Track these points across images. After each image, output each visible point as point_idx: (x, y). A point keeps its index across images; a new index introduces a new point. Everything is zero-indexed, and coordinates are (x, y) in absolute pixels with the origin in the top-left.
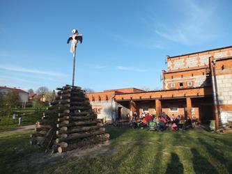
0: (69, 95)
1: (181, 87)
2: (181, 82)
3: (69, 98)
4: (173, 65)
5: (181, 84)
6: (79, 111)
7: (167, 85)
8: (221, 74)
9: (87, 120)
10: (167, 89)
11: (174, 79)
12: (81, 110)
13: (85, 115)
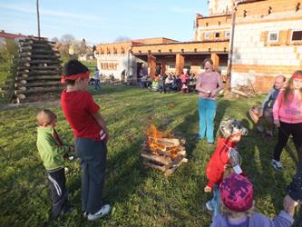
0: (30, 48)
1: (217, 39)
2: (217, 31)
3: (30, 51)
4: (216, 7)
5: (217, 35)
6: (46, 65)
7: (200, 35)
8: (242, 23)
9: (56, 74)
10: (199, 40)
11: (208, 27)
12: (48, 64)
13: (53, 69)
